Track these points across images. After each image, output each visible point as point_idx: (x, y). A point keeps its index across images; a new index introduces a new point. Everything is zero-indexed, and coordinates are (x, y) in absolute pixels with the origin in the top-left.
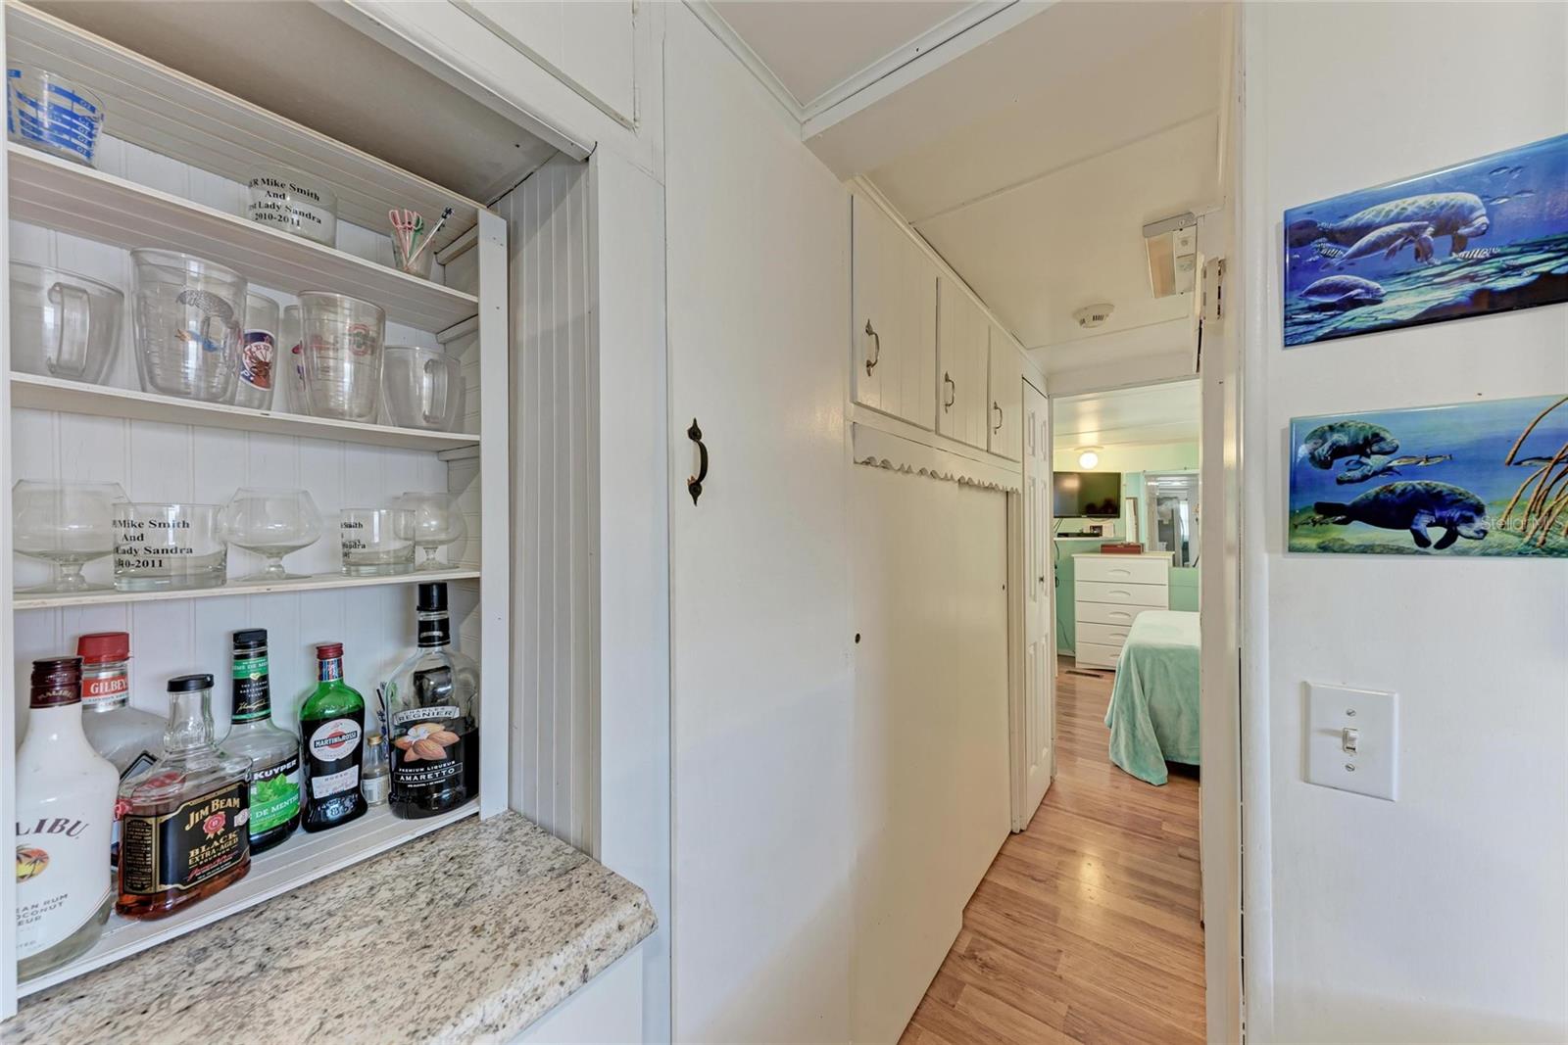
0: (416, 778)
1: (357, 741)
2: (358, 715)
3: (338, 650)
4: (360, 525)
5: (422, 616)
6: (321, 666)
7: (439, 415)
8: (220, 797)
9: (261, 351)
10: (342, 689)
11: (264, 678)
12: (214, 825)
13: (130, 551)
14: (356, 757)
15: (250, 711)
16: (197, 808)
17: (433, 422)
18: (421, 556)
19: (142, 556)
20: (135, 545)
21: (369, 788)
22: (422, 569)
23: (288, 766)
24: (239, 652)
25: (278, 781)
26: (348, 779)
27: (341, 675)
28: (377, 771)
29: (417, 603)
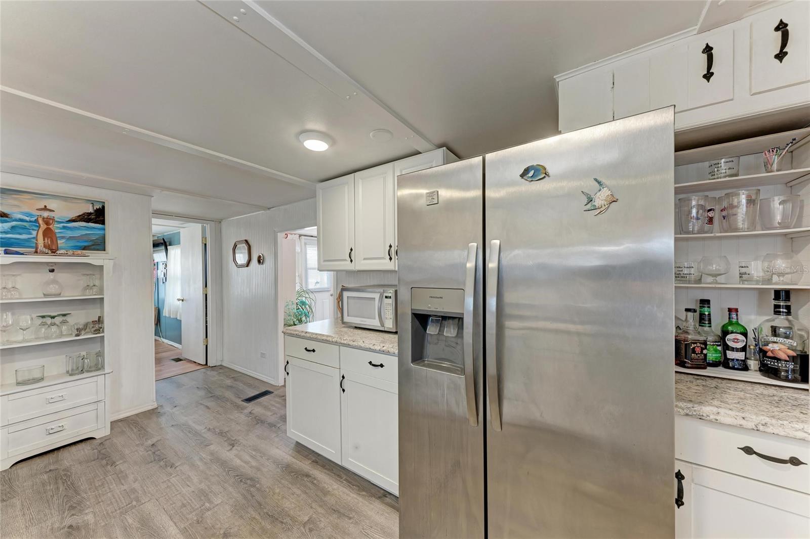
0: (772, 363)
1: (744, 344)
2: (745, 334)
3: (736, 310)
4: (747, 267)
5: (777, 303)
6: (730, 315)
7: (786, 221)
8: (700, 343)
9: (711, 214)
10: (737, 324)
11: (709, 315)
12: (698, 350)
13: (679, 274)
14: (744, 349)
15: (705, 323)
16: (694, 343)
17: (782, 225)
18: (775, 278)
19: (682, 275)
20: (681, 272)
21: (750, 363)
22: (776, 284)
23: (718, 344)
24: (701, 305)
25: (715, 347)
26: (741, 356)
27: (737, 319)
28: (753, 358)
29: (773, 297)
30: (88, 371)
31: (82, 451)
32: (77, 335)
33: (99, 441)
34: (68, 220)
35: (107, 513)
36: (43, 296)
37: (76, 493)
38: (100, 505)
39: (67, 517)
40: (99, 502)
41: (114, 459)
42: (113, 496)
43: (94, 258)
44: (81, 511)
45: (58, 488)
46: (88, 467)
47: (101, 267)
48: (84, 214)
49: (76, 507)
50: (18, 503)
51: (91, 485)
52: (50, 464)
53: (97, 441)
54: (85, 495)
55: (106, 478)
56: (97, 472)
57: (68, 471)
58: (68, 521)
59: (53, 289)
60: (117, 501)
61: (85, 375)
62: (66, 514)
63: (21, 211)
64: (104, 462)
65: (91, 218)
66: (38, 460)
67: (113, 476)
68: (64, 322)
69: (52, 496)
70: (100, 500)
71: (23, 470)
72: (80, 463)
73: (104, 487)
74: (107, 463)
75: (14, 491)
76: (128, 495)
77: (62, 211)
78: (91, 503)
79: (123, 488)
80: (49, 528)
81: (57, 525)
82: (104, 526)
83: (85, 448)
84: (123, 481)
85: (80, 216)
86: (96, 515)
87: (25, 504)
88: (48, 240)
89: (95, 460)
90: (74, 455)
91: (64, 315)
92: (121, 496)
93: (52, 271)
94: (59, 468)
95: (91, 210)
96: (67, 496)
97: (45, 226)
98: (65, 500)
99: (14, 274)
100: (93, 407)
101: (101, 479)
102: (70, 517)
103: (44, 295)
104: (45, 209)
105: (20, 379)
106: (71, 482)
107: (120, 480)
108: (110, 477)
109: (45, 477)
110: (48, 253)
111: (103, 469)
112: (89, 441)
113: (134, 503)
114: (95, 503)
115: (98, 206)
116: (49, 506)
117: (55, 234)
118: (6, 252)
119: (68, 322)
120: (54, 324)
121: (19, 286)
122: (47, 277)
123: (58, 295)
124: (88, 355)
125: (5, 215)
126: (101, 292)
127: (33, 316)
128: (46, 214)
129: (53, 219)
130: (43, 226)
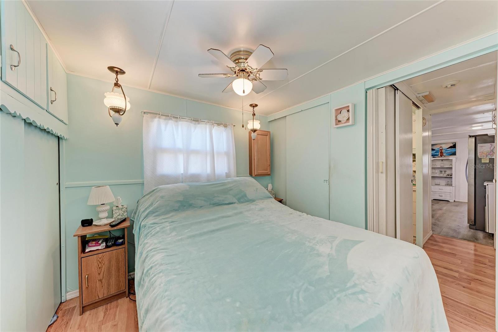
30: (449, 185)
32: (446, 176)
36: (440, 166)
43: (451, 158)
47: (452, 160)
59: (442, 165)
65: (452, 147)
66: (437, 201)
68: (445, 173)
77: (445, 147)
85: (449, 147)
88: (441, 154)
91: (445, 171)
93: (442, 161)
95: (452, 145)
100: (450, 193)
104: (441, 147)
105: (436, 184)
112: (448, 202)
115: (454, 144)
117: (443, 152)
118: (433, 157)
120: (442, 173)
121: (436, 164)
122: (441, 162)
123: (443, 166)
124: (449, 181)
125: (434, 150)
126: (452, 166)
127: (439, 171)
128: (441, 148)
129: (442, 149)
130: (440, 151)
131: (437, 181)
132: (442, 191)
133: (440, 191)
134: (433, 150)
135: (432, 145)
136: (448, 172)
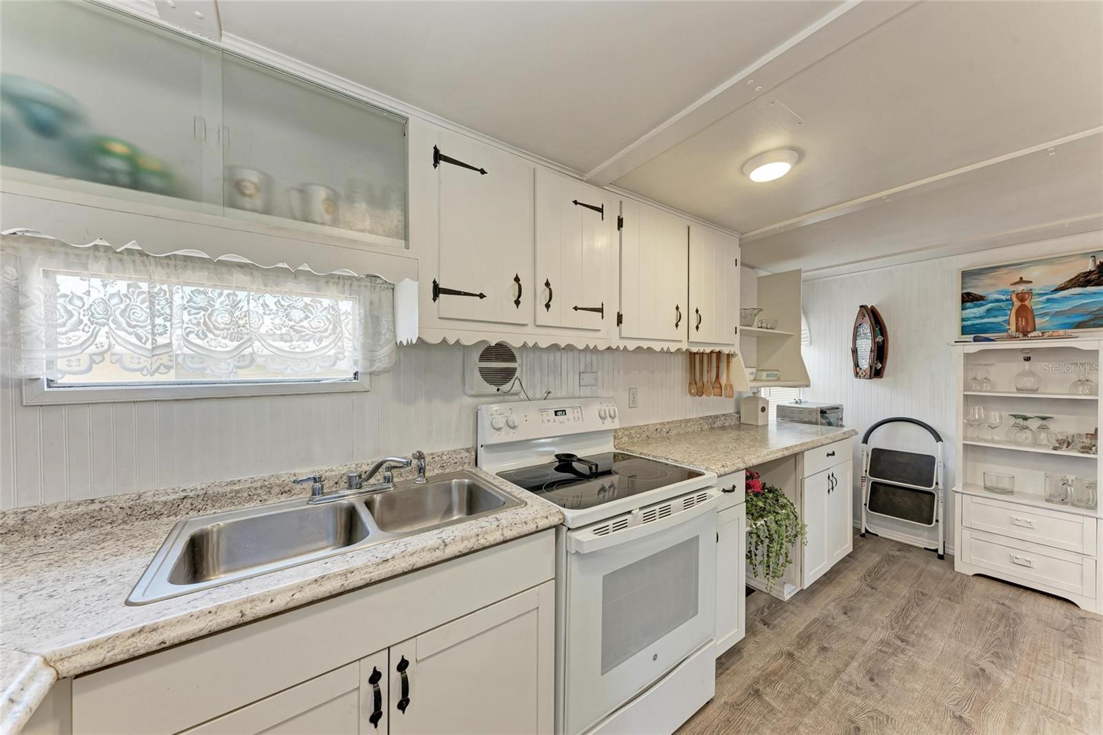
30: (1073, 505)
31: (1051, 609)
32: (1055, 448)
33: (1082, 614)
34: (1054, 289)
35: (1028, 696)
36: (1016, 391)
37: (1011, 645)
38: (1027, 680)
39: (986, 659)
40: (1028, 676)
41: (1085, 648)
42: (1050, 686)
43: (1085, 340)
44: (1002, 667)
45: (998, 626)
46: (1044, 631)
47: (1096, 353)
48: (1078, 276)
49: (1000, 658)
50: (958, 611)
51: (1033, 652)
52: (1007, 598)
53: (1079, 612)
54: (1018, 655)
55: (1056, 660)
56: (1051, 645)
57: (1019, 618)
58: (984, 664)
59: (1029, 382)
60: (1049, 695)
61: (1068, 508)
62: (987, 655)
63: (997, 290)
64: (1069, 641)
65: (1090, 279)
66: (999, 586)
67: (1067, 666)
68: (1042, 428)
69: (987, 629)
70: (1030, 675)
71: (982, 585)
72: (1038, 620)
73: (1046, 667)
74: (1072, 646)
75: (962, 598)
76: (1071, 704)
77: (1043, 279)
78: (1018, 669)
79: (1070, 689)
80: (966, 653)
81: (973, 657)
82: (1014, 703)
83: (1059, 610)
84: (1076, 683)
85: (1072, 279)
86: (1015, 686)
87: (962, 615)
88: (1022, 320)
89: (1058, 630)
90: (1038, 606)
91: (1044, 419)
92: (1059, 696)
93: (1028, 359)
94: (1013, 608)
96: (1001, 641)
97: (1020, 303)
98: (995, 643)
99: (988, 363)
100: (1078, 559)
101: (1049, 656)
102: (989, 662)
103: (1017, 389)
104: (1023, 282)
105: (988, 484)
106: (1013, 632)
107: (1073, 678)
108: (1063, 663)
109: (994, 606)
110: (1018, 337)
111: (1062, 647)
112: (1068, 604)
113: (1071, 719)
114: (1022, 673)
116: (979, 635)
117: (1032, 311)
119: (1048, 429)
120: (1027, 428)
121: (992, 377)
122: (1021, 366)
123: (1036, 391)
124: (1071, 477)
125: (981, 298)
126: (1094, 391)
127: (1005, 414)
128: (1021, 288)
129: (1030, 292)
130: (1017, 304)
131: (999, 471)
132: (1027, 535)
133: (1018, 533)
134: (968, 299)
135: (966, 275)
136: (1066, 424)
